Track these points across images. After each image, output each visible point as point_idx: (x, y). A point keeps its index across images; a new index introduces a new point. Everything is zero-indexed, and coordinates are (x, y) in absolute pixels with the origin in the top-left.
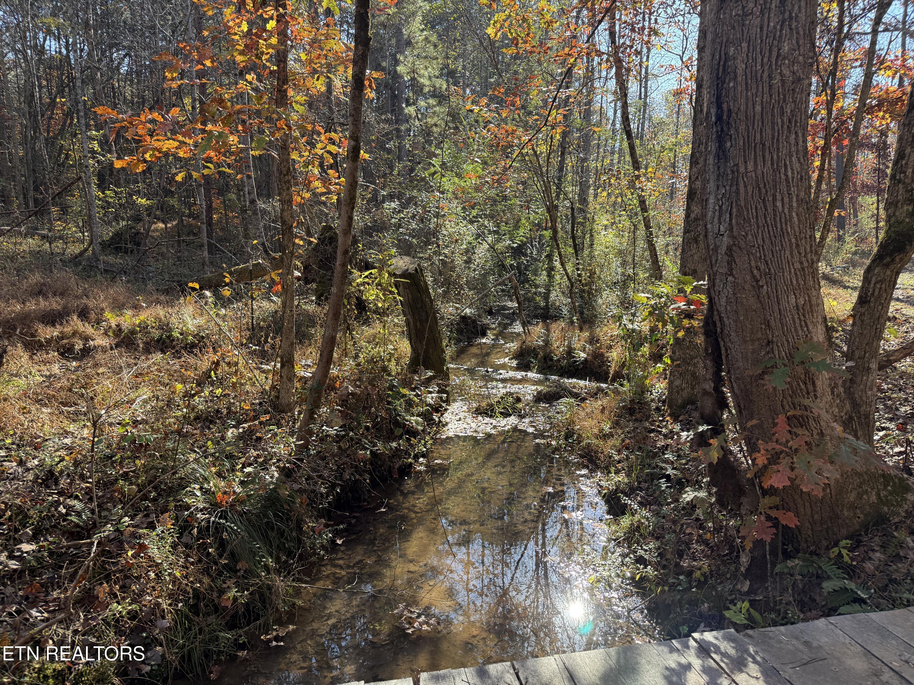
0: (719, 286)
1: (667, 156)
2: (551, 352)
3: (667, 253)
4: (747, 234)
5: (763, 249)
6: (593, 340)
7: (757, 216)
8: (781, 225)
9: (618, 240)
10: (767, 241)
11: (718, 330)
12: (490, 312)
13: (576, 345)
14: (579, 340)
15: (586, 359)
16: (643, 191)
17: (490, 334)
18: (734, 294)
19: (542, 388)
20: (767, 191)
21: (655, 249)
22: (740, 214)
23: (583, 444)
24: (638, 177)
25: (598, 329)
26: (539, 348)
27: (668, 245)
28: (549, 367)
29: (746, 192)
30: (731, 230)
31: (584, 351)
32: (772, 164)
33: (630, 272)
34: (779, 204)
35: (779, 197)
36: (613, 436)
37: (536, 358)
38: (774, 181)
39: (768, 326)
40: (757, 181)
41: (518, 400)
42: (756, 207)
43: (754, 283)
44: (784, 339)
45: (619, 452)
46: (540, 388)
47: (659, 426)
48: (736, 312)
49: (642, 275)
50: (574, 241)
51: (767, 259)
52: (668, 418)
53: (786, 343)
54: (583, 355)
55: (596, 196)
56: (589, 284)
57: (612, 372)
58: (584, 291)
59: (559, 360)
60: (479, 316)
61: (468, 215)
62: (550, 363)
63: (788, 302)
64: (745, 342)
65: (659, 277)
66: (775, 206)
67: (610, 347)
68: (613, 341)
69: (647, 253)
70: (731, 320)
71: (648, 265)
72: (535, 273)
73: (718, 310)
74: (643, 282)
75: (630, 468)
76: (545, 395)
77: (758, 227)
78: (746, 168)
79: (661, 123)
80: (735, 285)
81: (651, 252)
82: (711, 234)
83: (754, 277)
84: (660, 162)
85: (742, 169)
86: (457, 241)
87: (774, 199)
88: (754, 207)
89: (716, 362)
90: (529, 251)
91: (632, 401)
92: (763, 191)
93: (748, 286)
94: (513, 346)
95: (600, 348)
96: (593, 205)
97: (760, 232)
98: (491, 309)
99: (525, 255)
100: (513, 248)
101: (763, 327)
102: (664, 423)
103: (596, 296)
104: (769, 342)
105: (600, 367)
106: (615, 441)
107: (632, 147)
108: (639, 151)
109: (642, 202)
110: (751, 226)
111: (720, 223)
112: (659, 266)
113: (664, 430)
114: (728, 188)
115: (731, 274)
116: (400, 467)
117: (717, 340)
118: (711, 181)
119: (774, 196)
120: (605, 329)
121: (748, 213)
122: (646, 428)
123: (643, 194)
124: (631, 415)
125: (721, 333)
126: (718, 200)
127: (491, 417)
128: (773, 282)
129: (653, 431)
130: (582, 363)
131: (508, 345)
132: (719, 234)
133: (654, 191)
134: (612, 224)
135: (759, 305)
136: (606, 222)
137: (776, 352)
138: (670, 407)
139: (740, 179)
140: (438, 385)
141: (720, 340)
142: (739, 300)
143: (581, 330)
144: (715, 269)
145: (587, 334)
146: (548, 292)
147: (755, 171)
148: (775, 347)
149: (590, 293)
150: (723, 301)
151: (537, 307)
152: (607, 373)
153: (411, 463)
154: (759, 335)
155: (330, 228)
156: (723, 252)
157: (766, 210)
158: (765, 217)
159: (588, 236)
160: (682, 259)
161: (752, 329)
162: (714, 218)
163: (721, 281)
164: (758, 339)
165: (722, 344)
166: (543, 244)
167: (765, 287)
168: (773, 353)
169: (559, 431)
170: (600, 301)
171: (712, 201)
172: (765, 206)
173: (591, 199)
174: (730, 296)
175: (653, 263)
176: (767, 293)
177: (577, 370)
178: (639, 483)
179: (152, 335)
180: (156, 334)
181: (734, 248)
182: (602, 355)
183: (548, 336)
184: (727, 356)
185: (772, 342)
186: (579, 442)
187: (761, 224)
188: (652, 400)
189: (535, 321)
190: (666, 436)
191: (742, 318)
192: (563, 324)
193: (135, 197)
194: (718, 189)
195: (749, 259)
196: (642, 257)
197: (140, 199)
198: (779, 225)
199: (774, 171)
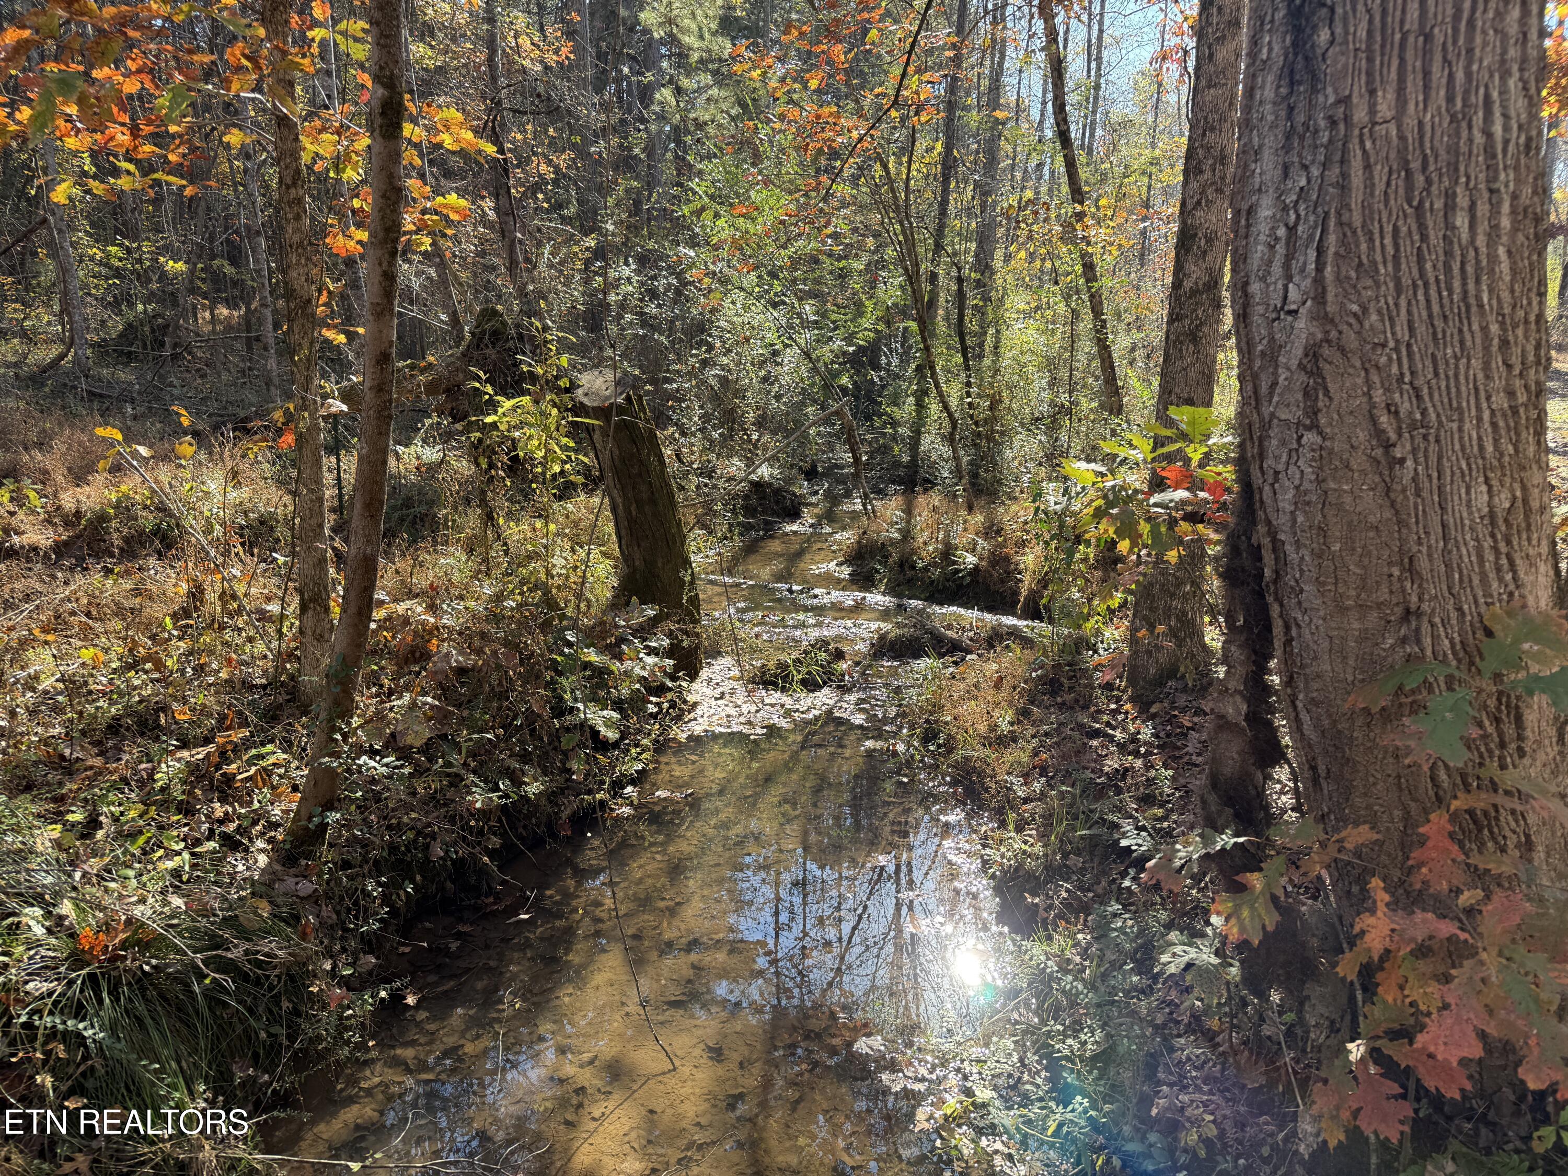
0: (1277, 458)
1: (1136, 186)
2: (913, 552)
3: (1132, 363)
4: (1365, 310)
5: (1410, 355)
6: (992, 530)
7: (1396, 258)
8: (1464, 284)
9: (1043, 339)
10: (1422, 329)
11: (1267, 572)
12: (811, 474)
13: (961, 539)
14: (965, 530)
15: (977, 567)
16: (1088, 244)
17: (808, 517)
18: (1320, 481)
19: (890, 626)
20: (1429, 182)
21: (1110, 356)
22: (1347, 250)
23: (958, 755)
24: (1080, 216)
25: (1001, 510)
26: (892, 544)
27: (1133, 349)
28: (909, 581)
29: (1369, 185)
30: (1320, 298)
31: (973, 551)
32: (1450, 99)
33: (1064, 398)
34: (1461, 221)
35: (1462, 200)
36: (1015, 740)
37: (884, 563)
38: (1454, 150)
39: (1411, 569)
40: (1402, 152)
41: (839, 655)
42: (1396, 230)
43: (1379, 452)
44: (1450, 607)
45: (1027, 776)
46: (886, 626)
47: (1108, 724)
48: (1322, 531)
49: (1086, 405)
50: (962, 341)
51: (1418, 383)
52: (1128, 706)
53: (1454, 615)
54: (971, 559)
55: (1008, 258)
56: (992, 420)
57: (1024, 592)
58: (979, 434)
59: (926, 569)
60: (789, 481)
61: (767, 292)
62: (910, 573)
63: (1469, 506)
64: (1343, 610)
65: (1118, 410)
66: (1449, 226)
67: (1022, 544)
68: (1028, 532)
69: (1096, 363)
70: (1305, 552)
71: (1097, 385)
72: (895, 402)
73: (1269, 522)
74: (1087, 418)
75: (1048, 817)
76: (893, 643)
77: (1399, 290)
78: (1372, 111)
79: (1126, 124)
80: (1323, 456)
81: (1103, 361)
82: (1260, 309)
83: (1378, 433)
84: (1121, 197)
85: (1360, 115)
86: (747, 340)
87: (1450, 207)
88: (1389, 229)
89: (1255, 652)
90: (883, 360)
91: (1057, 667)
92: (1420, 180)
93: (1358, 461)
94: (846, 537)
95: (1003, 545)
96: (1002, 276)
97: (1403, 303)
98: (814, 467)
99: (876, 367)
100: (845, 353)
101: (1396, 572)
102: (1120, 717)
103: (1003, 443)
104: (1408, 611)
105: (1003, 581)
106: (1019, 755)
107: (1070, 164)
108: (1084, 174)
109: (1089, 268)
110: (1377, 284)
111: (1289, 278)
112: (1117, 388)
113: (1119, 735)
114: (1315, 172)
115: (1314, 426)
116: (574, 814)
117: (1260, 595)
118: (1266, 154)
119: (1450, 197)
120: (1014, 508)
121: (1371, 248)
122: (1081, 726)
123: (1090, 250)
124: (1053, 693)
125: (1275, 582)
126: (1285, 209)
127: (784, 690)
128: (1433, 447)
129: (1096, 734)
130: (970, 574)
131: (838, 536)
132: (1285, 311)
133: (1111, 244)
134: (1038, 308)
135: (1388, 514)
136: (1022, 306)
137: (1427, 641)
138: (1132, 681)
139: (1354, 145)
140: (670, 635)
141: (1270, 599)
142: (1332, 498)
143: (970, 509)
144: (1266, 410)
145: (980, 518)
146: (918, 433)
147: (1398, 119)
148: (1425, 626)
149: (989, 439)
150: (1286, 498)
151: (896, 464)
152: (1016, 593)
153: (602, 803)
154: (1383, 594)
155: (495, 313)
156: (1294, 363)
157: (1424, 238)
158: (1420, 260)
159: (992, 331)
160: (1163, 375)
161: (1363, 579)
162: (1270, 262)
163: (1283, 443)
164: (1379, 605)
165: (1275, 610)
166: (911, 347)
167: (1409, 463)
168: (1418, 642)
169: (912, 726)
170: (1008, 453)
171: (1265, 211)
172: (1422, 226)
173: (998, 263)
174: (1306, 485)
175: (1107, 382)
176: (1414, 480)
177: (960, 586)
178: (1065, 856)
179: (140, 522)
180: (148, 520)
181: (1326, 351)
182: (1007, 559)
183: (909, 522)
184: (1288, 642)
185: (1419, 614)
186: (950, 751)
187: (1406, 281)
188: (1098, 667)
189: (892, 488)
190: (1121, 747)
191: (1336, 547)
192: (935, 498)
193: (162, 259)
194: (1286, 175)
195: (1367, 380)
196: (1087, 371)
197: (171, 263)
198: (1457, 284)
199: (1453, 118)
